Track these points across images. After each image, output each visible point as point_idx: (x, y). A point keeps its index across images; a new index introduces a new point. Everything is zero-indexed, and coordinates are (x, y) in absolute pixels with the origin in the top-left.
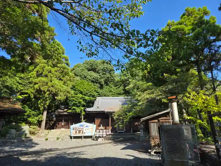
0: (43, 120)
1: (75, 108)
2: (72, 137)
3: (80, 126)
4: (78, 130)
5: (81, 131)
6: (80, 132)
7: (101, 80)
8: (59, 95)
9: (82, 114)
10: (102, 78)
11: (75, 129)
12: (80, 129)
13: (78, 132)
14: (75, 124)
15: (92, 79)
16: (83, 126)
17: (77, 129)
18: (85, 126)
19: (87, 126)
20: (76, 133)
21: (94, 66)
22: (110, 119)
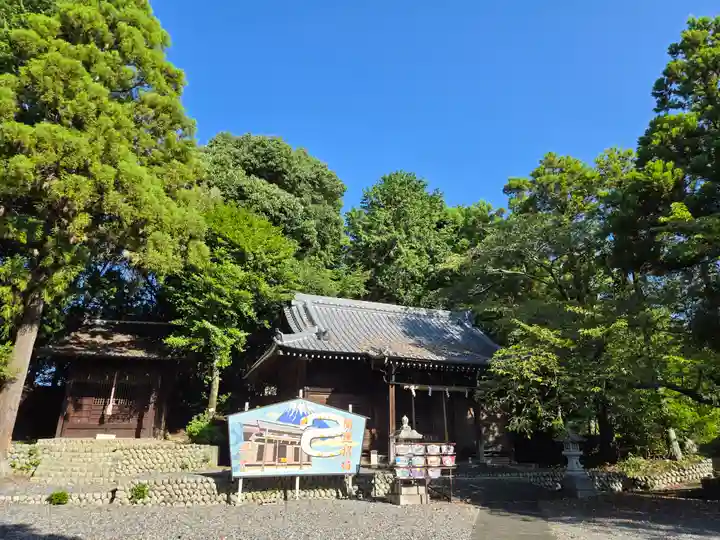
0: (12, 380)
1: (207, 324)
2: (237, 479)
3: (284, 418)
4: (270, 441)
5: (290, 450)
6: (280, 450)
7: (307, 223)
8: (150, 243)
9: (216, 363)
10: (307, 215)
11: (254, 437)
12: (285, 437)
13: (269, 449)
14: (252, 407)
15: (275, 210)
16: (297, 422)
17: (267, 435)
18: (310, 419)
19: (319, 423)
20: (260, 457)
21: (278, 160)
22: (392, 391)
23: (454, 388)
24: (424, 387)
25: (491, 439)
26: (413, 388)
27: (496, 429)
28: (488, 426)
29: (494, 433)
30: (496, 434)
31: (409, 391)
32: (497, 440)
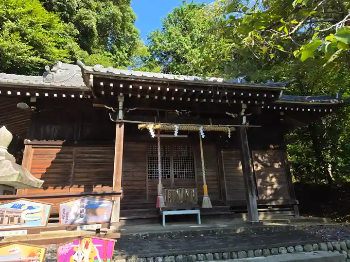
22: (120, 131)
23: (210, 127)
24: (168, 127)
25: (269, 192)
26: (151, 127)
27: (274, 180)
28: (264, 177)
29: (272, 185)
30: (275, 186)
31: (146, 131)
32: (276, 194)
